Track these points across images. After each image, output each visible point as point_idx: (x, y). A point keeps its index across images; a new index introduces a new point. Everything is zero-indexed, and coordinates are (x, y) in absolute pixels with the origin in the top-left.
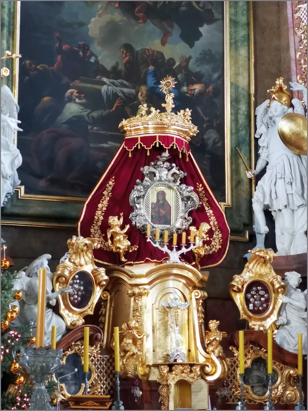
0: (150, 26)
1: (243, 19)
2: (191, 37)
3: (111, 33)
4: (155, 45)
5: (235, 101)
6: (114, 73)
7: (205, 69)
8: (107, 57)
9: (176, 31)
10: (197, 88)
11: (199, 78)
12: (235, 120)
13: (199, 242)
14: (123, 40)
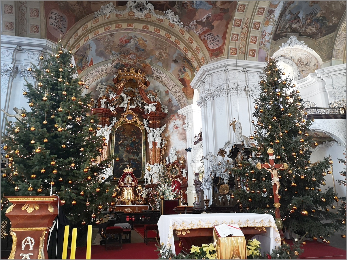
0: (132, 155)
1: (144, 153)
2: (137, 155)
3: (126, 156)
4: (132, 157)
5: (143, 164)
6: (126, 161)
7: (139, 159)
8: (125, 160)
9: (135, 155)
10: (138, 162)
11: (138, 161)
12: (143, 166)
13: (133, 184)
14: (128, 157)
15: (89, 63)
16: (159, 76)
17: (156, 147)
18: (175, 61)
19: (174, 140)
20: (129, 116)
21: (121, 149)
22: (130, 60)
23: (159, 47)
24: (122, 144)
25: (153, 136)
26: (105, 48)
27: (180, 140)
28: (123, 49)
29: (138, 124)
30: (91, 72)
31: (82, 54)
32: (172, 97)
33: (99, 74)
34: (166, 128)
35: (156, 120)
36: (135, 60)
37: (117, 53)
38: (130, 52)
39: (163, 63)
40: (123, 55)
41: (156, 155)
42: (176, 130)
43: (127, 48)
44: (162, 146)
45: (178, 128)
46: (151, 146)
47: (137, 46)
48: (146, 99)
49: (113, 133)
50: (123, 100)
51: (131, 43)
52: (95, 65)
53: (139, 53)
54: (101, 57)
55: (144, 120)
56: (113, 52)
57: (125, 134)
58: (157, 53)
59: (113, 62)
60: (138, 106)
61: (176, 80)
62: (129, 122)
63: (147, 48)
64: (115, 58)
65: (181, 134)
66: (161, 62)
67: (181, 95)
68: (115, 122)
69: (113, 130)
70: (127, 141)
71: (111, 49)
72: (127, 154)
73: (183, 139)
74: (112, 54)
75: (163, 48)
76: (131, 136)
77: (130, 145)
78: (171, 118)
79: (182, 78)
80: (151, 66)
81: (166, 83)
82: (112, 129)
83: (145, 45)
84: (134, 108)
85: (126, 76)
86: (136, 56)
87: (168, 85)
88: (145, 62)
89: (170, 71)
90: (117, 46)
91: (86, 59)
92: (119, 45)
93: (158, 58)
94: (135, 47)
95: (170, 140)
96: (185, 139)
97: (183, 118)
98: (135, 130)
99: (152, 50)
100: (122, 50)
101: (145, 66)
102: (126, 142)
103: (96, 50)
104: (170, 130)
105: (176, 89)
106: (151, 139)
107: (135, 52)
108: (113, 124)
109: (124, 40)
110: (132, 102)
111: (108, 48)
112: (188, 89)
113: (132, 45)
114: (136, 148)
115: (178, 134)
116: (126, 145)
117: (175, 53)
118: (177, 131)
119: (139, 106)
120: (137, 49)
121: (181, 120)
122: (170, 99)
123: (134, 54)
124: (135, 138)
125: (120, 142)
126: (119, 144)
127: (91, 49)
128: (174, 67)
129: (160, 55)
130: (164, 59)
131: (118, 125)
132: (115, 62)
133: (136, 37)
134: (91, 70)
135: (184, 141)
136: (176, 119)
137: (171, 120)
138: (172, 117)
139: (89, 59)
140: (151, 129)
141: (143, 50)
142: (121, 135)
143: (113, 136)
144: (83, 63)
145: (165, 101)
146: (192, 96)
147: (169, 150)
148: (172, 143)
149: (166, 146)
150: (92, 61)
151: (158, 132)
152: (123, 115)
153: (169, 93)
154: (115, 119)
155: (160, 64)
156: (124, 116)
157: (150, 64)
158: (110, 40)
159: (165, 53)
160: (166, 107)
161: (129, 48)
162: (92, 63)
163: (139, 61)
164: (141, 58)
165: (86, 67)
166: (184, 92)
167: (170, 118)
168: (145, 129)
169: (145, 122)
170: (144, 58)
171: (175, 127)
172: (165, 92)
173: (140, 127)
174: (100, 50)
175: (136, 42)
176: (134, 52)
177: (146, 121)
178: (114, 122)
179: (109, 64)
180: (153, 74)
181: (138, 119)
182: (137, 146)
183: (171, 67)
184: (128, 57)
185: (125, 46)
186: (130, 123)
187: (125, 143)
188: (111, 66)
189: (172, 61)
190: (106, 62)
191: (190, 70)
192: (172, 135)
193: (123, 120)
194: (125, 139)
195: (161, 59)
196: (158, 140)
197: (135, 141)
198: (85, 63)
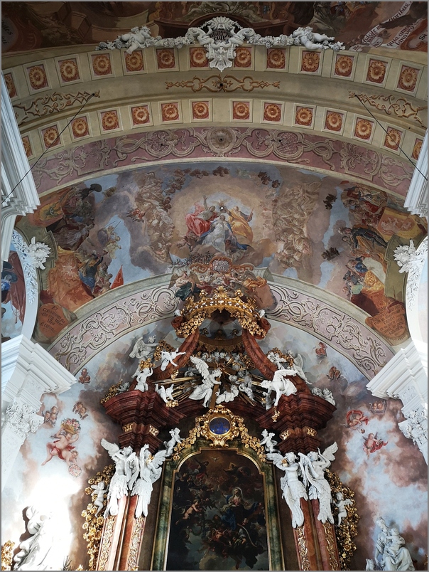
2: (251, 562)
15: (112, 281)
16: (291, 306)
17: (319, 518)
18: (331, 254)
19: (379, 493)
20: (219, 425)
21: (191, 537)
22: (215, 275)
23: (284, 226)
24: (198, 519)
25: (300, 479)
26: (154, 246)
27: (402, 486)
28: (199, 249)
29: (247, 446)
30: (118, 304)
31: (94, 251)
32: (338, 362)
33: (137, 311)
34: (340, 454)
35: (301, 428)
36: (227, 273)
37: (183, 260)
38: (213, 256)
39: (298, 269)
40: (198, 265)
41: (324, 552)
42: (375, 453)
43: (207, 245)
44: (340, 516)
45: (384, 447)
46: (298, 518)
47: (229, 238)
48: (262, 361)
49: (167, 479)
50: (199, 379)
51: (215, 230)
52: (129, 287)
53: (237, 254)
54: (144, 268)
55: (265, 433)
56: (174, 257)
57: (207, 483)
58: (281, 246)
59: (174, 279)
60: (243, 394)
61: (343, 303)
62: (216, 442)
63: (255, 239)
64: (178, 272)
65: (399, 463)
66: (294, 268)
67: (365, 340)
68: (176, 443)
69: (168, 468)
70: (214, 506)
71: (168, 248)
72: (214, 556)
73: (414, 480)
74: (172, 263)
75: (295, 226)
76: (227, 487)
77: (223, 521)
78: (349, 421)
79: (358, 293)
80: (268, 282)
81: (315, 320)
82: (166, 465)
83: (249, 231)
84: (232, 400)
85: (204, 306)
86: (229, 262)
87: (322, 326)
88: (252, 275)
89: (322, 285)
90: (182, 242)
91: (105, 270)
92: (186, 238)
93: (285, 259)
94: (226, 241)
95: (364, 493)
96: (422, 477)
97: (391, 407)
98: (237, 468)
99: (267, 242)
100: (195, 250)
101: (254, 286)
102: (208, 511)
103: (132, 250)
104: (356, 458)
105: (346, 329)
106: (292, 490)
107: (226, 254)
108: (170, 451)
109: (197, 222)
110: (224, 384)
111: (160, 245)
112: (384, 317)
113: (218, 236)
114: (245, 533)
115: (387, 464)
116: (209, 521)
117: (326, 229)
118: (383, 457)
119: (246, 394)
120: (231, 245)
121: (384, 419)
122: (333, 368)
123: (225, 260)
124: (238, 494)
125: (190, 510)
126: (187, 515)
127: (118, 244)
128: (331, 271)
129: (289, 249)
130: (300, 258)
131: (184, 451)
132: (178, 280)
133: (225, 210)
134: (116, 297)
135: (421, 485)
136: (366, 420)
137: (349, 426)
138: (351, 417)
139: (113, 269)
140: (291, 456)
141: (245, 247)
142: (193, 485)
143: (166, 487)
144: (98, 279)
145: (318, 379)
146: (402, 330)
147: (367, 534)
148: (373, 503)
149: (354, 518)
150: (120, 276)
151: (316, 463)
152: (200, 420)
153: (329, 350)
154: (175, 433)
155: (292, 273)
156: (202, 424)
157: (265, 277)
158: (164, 223)
159: (300, 240)
160: (326, 391)
161: (211, 247)
162: (120, 281)
163: (236, 274)
164: (241, 267)
165: (104, 289)
166: (373, 328)
167: (346, 420)
168: (270, 462)
169: (268, 438)
170: (248, 266)
171: (370, 444)
172: (315, 354)
173: (255, 457)
174: (140, 249)
175: (226, 226)
176: (223, 254)
177: (272, 435)
178: (171, 443)
179: (164, 287)
180: (276, 304)
181: (246, 430)
182: (247, 525)
183: (321, 275)
184: (209, 269)
185: (200, 242)
186: (222, 443)
187: (207, 513)
188: (169, 291)
189: (322, 255)
190: (157, 280)
191: (378, 259)
192: (366, 474)
193: (198, 436)
194: (208, 499)
195: (291, 261)
196: (322, 492)
197: (241, 506)
198: (103, 279)
